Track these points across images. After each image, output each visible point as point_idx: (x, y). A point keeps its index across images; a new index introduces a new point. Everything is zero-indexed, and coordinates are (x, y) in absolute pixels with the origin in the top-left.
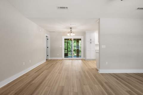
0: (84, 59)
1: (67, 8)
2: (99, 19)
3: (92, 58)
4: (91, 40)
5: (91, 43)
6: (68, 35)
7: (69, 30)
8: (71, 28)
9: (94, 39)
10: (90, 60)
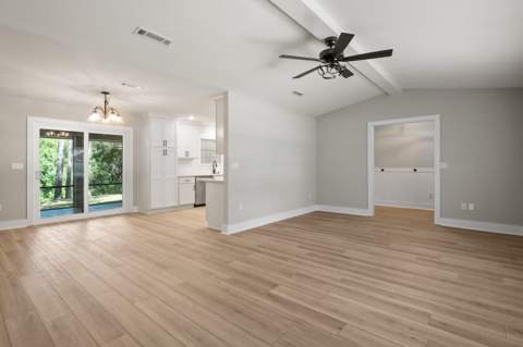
0: (136, 210)
1: (167, 42)
2: (226, 93)
3: (168, 205)
4: (165, 143)
5: (165, 153)
6: (95, 117)
7: (100, 101)
8: (105, 93)
9: (175, 142)
10: (161, 211)
